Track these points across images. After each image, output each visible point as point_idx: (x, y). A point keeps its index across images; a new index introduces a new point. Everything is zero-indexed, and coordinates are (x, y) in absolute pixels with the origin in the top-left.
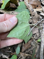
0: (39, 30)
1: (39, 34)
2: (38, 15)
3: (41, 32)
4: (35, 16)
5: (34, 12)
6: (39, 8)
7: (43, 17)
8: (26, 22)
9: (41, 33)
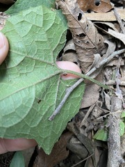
0: (100, 92)
1: (100, 112)
2: (98, 35)
3: (107, 103)
4: (86, 38)
5: (82, 21)
6: (103, 12)
7: (119, 46)
8: (42, 59)
9: (108, 106)
